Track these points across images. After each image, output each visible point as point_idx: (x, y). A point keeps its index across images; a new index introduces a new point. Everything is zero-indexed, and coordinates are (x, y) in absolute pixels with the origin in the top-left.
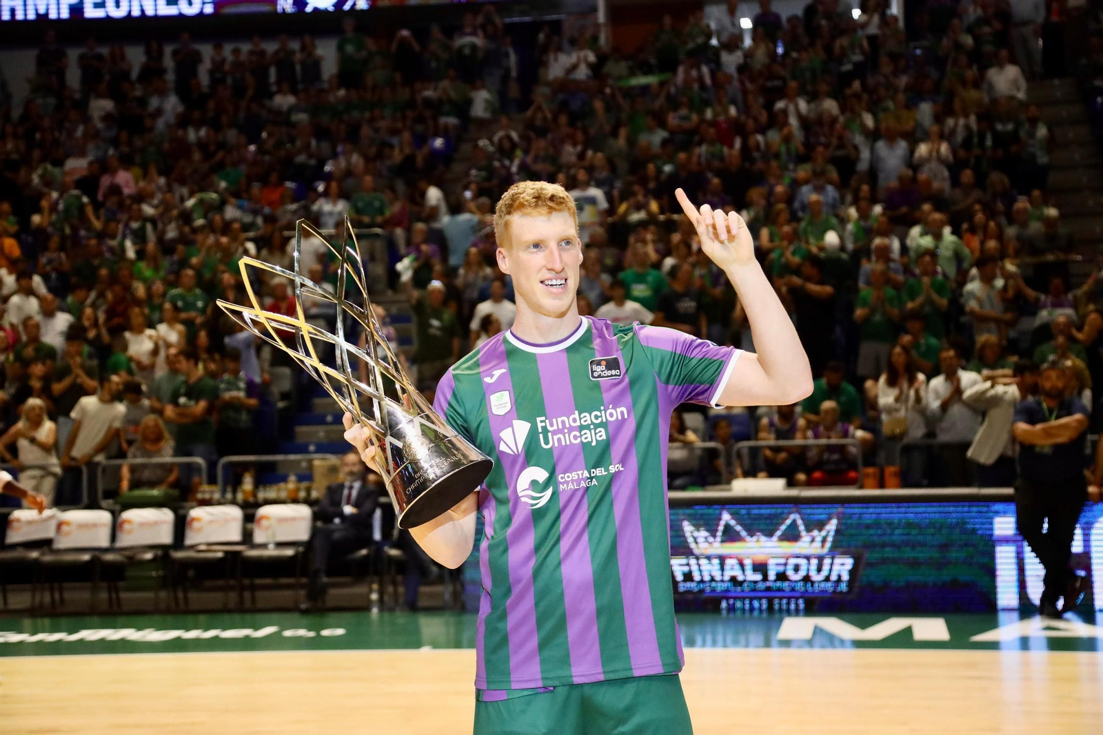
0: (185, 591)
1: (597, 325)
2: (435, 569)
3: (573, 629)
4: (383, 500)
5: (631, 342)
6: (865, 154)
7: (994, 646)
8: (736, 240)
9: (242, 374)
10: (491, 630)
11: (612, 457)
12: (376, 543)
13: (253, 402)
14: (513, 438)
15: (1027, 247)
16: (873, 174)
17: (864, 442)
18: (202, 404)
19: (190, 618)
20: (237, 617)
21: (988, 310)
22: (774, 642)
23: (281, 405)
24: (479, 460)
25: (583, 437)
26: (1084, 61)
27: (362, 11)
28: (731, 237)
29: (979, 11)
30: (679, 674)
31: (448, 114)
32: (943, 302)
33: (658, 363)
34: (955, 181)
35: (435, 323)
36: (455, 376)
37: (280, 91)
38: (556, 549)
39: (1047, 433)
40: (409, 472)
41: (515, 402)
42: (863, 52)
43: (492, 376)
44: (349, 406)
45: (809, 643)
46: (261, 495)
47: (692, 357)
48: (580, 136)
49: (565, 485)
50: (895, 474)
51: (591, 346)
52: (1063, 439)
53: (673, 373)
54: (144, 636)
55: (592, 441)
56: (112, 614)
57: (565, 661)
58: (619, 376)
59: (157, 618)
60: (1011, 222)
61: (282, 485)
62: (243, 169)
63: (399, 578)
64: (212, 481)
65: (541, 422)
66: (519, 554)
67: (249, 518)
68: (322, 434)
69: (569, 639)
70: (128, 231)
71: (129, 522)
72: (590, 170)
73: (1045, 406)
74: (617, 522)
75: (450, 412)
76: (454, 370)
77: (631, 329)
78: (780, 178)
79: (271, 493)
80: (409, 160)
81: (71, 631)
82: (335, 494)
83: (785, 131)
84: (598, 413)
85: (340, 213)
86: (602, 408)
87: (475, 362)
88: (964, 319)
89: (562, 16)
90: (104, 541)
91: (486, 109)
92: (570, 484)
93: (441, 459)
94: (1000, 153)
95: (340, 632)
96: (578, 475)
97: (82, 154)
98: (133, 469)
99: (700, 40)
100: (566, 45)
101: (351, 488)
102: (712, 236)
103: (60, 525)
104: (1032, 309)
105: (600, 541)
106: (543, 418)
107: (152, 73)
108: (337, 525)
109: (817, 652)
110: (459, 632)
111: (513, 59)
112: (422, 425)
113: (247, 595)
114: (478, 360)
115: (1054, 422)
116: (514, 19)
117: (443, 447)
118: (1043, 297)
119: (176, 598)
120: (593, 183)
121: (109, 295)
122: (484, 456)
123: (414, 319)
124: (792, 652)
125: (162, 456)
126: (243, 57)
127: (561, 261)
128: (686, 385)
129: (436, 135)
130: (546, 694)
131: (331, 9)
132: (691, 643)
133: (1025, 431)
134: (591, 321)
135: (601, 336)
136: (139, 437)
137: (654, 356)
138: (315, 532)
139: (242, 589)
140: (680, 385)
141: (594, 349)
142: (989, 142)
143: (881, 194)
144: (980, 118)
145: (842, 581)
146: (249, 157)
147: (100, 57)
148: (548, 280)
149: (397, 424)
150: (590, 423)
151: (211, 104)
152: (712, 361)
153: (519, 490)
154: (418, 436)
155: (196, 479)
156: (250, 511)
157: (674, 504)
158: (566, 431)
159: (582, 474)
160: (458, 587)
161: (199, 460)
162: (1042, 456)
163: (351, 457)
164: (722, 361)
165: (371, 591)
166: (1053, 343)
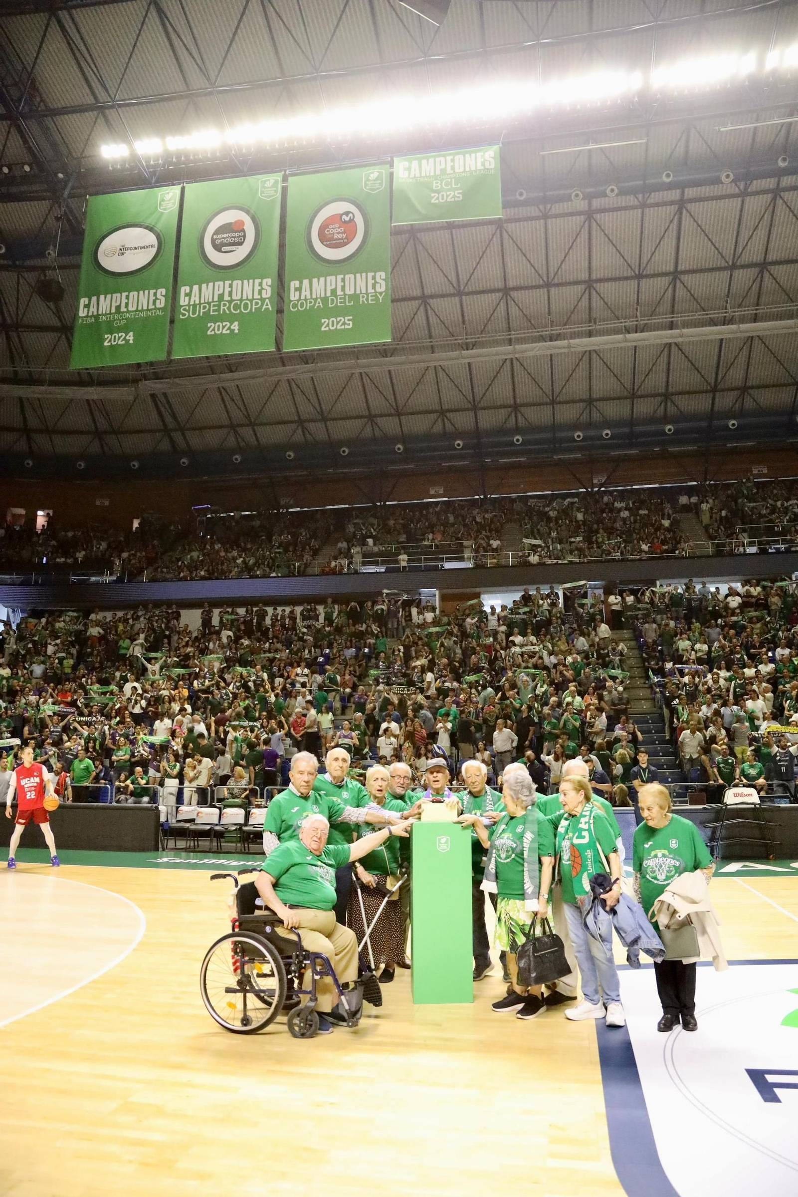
64: (261, 797)
103: (199, 813)
126: (286, 613)
155: (255, 796)
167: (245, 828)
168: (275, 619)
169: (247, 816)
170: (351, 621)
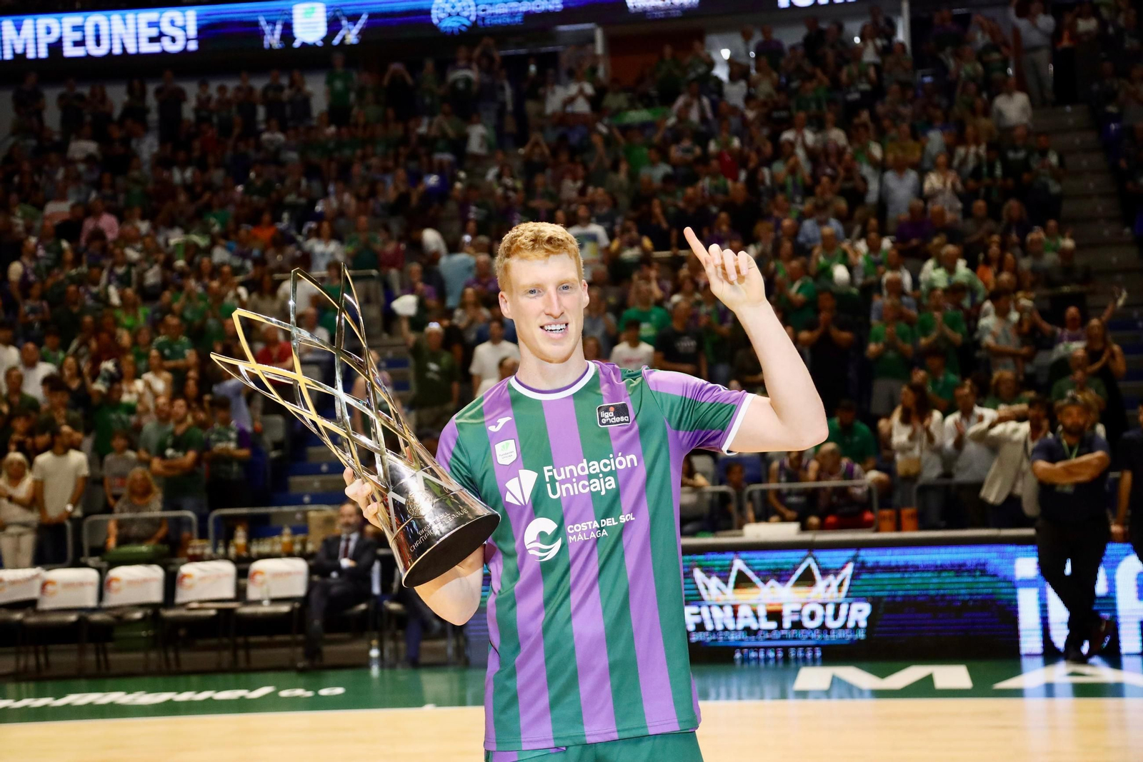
0: (176, 651)
1: (605, 370)
2: (436, 623)
3: (585, 686)
4: (382, 552)
5: (639, 388)
6: (874, 186)
7: (1018, 693)
8: (746, 280)
9: (233, 423)
10: (501, 689)
11: (623, 506)
12: (375, 597)
13: (244, 453)
14: (519, 489)
15: (1043, 279)
16: (882, 206)
17: (879, 483)
18: (191, 455)
19: (182, 679)
20: (231, 677)
21: (1004, 345)
22: (790, 694)
23: (274, 454)
24: (486, 514)
25: (592, 486)
26: (1095, 87)
27: (352, 45)
28: (741, 279)
29: (988, 38)
30: (696, 731)
31: (442, 151)
32: (957, 337)
33: (668, 408)
34: (967, 213)
35: (433, 367)
36: (459, 426)
37: (268, 129)
38: (566, 603)
39: (1068, 471)
40: (413, 529)
41: (521, 451)
42: (870, 81)
43: (496, 425)
44: (349, 459)
45: (827, 694)
46: (255, 549)
47: (702, 401)
48: (580, 171)
49: (575, 536)
50: (912, 516)
51: (599, 392)
52: (1083, 477)
53: (684, 419)
54: (134, 699)
55: (601, 490)
56: (101, 677)
57: (578, 719)
58: (629, 422)
59: (147, 680)
60: (1025, 253)
61: (276, 538)
62: (231, 210)
63: (400, 633)
64: (203, 535)
65: (548, 471)
66: (528, 610)
67: (242, 574)
68: (317, 484)
69: (581, 697)
70: (113, 278)
71: (117, 580)
72: (591, 205)
73: (1065, 443)
74: (629, 575)
75: (454, 462)
76: (457, 419)
77: (639, 374)
78: (786, 212)
79: (265, 547)
80: (403, 199)
81: (58, 696)
82: (331, 546)
83: (791, 161)
84: (607, 462)
85: (332, 255)
86: (611, 456)
87: (479, 410)
88: (978, 354)
89: (560, 48)
90: (90, 600)
91: (481, 146)
92: (580, 535)
93: (445, 515)
94: (1010, 182)
95: (339, 691)
96: (588, 525)
97: (62, 197)
98: (121, 524)
99: (701, 70)
100: (564, 77)
101: (348, 540)
102: (722, 277)
103: (44, 585)
104: (1049, 343)
105: (611, 594)
106: (551, 467)
107: (135, 112)
108: (334, 579)
109: (835, 703)
110: (463, 687)
111: (508, 92)
112: (425, 479)
113: (241, 653)
114: (482, 407)
115: (1074, 460)
116: (509, 51)
117: (448, 502)
118: (1059, 331)
119: (167, 660)
120: (593, 219)
121: (94, 344)
122: (490, 510)
123: (412, 362)
124: (810, 703)
125: (150, 510)
126: (229, 94)
127: (560, 305)
128: (697, 430)
129: (431, 172)
130: (559, 755)
131: (320, 44)
132: (705, 696)
133: (1045, 470)
134: (598, 366)
135: (609, 381)
136: (125, 491)
137: (664, 402)
138: (311, 586)
139: (236, 648)
140: (691, 431)
141: (602, 395)
142: (998, 171)
143: (891, 226)
144: (990, 147)
145: (860, 628)
146: (237, 197)
147: (81, 97)
148: (547, 325)
149: (399, 479)
150: (599, 471)
151: (197, 144)
152: (723, 405)
153: (526, 542)
154: (421, 491)
155: (186, 534)
156: (243, 566)
157: (687, 551)
158: (574, 480)
159: (592, 525)
160: (462, 642)
161: (190, 514)
162: (1064, 496)
163: (348, 508)
164: (734, 405)
165: (370, 647)
166: (1070, 378)
167: (170, 613)
168: (203, 103)
169: (171, 582)
170: (391, 113)
